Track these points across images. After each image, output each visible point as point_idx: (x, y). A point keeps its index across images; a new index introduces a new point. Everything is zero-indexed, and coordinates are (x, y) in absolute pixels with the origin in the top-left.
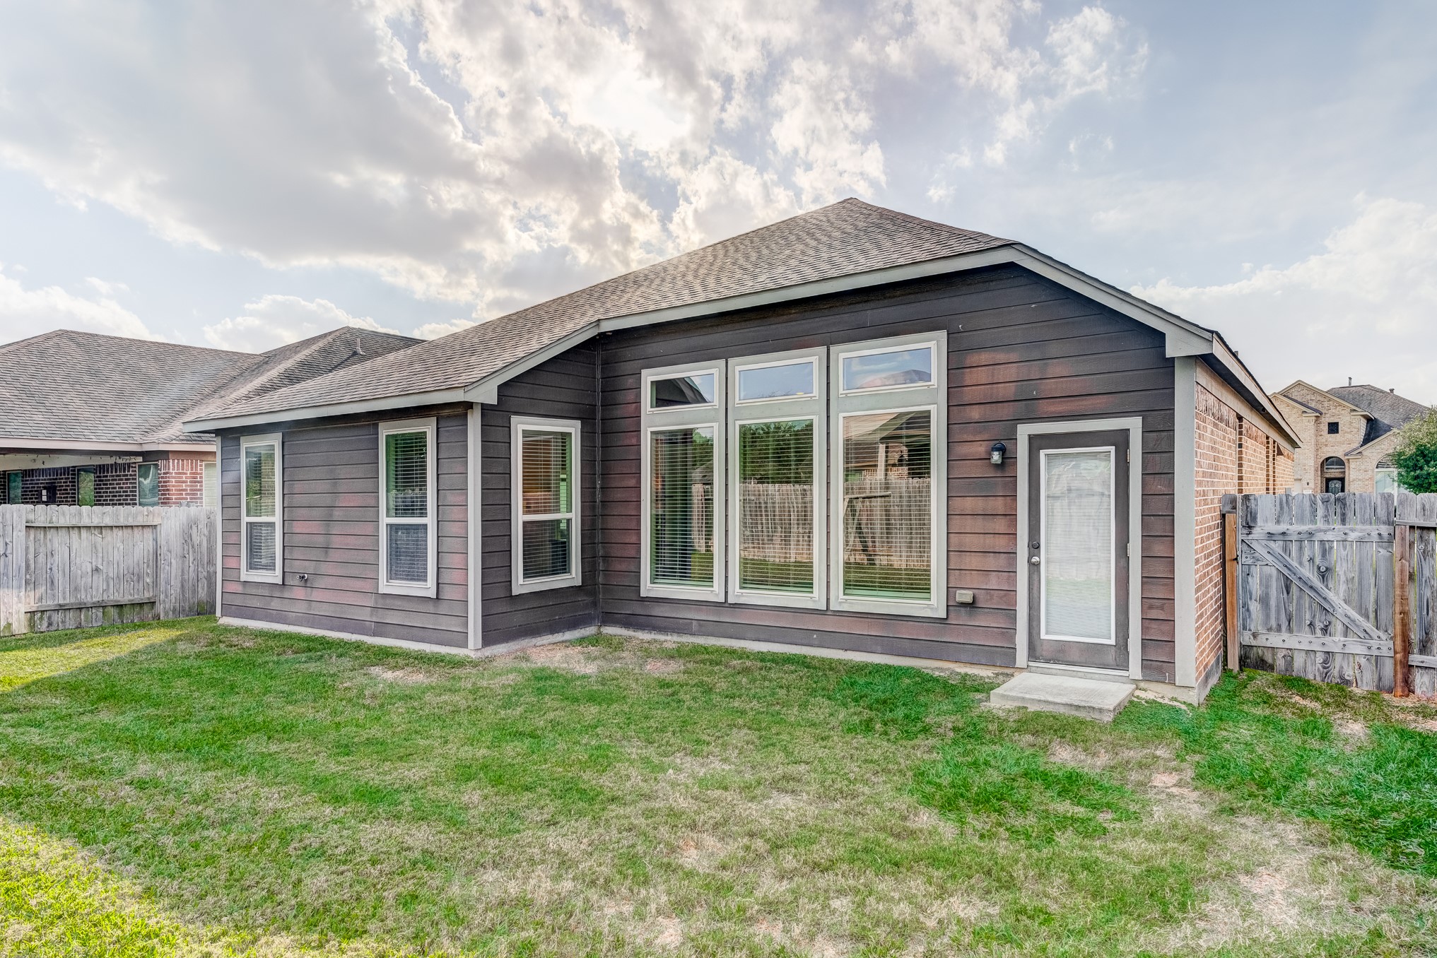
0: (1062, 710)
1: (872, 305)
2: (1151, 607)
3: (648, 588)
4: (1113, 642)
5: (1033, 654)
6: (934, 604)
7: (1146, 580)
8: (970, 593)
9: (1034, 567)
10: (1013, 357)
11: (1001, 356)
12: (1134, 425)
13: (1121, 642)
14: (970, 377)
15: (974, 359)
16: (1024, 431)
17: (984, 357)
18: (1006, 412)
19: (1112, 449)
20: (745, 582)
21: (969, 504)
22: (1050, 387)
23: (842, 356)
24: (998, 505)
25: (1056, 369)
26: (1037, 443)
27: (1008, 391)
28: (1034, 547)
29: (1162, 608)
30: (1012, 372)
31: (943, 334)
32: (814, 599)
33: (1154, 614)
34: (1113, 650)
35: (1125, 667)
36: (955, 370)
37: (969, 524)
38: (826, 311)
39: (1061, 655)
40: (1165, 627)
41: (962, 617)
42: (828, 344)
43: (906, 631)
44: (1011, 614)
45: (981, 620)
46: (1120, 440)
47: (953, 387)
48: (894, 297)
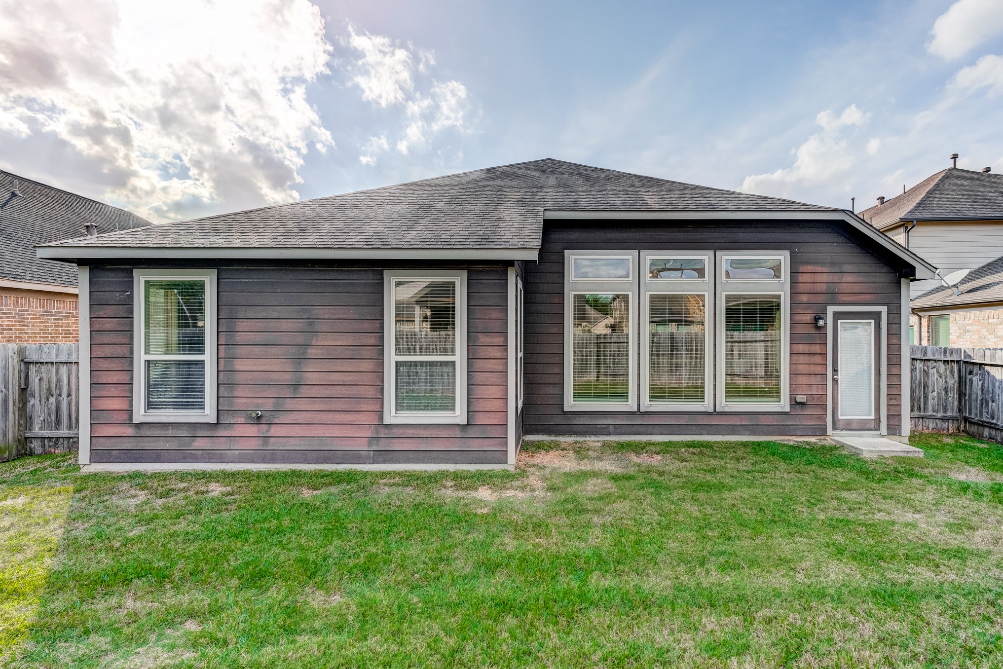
0: (901, 454)
1: (743, 230)
2: (891, 399)
3: (571, 403)
4: (873, 417)
5: (835, 428)
6: (783, 404)
7: (889, 386)
8: (805, 396)
9: (835, 381)
10: (825, 269)
11: (819, 269)
12: (883, 309)
13: (877, 417)
14: (802, 278)
15: (803, 268)
16: (831, 309)
17: (810, 268)
18: (821, 299)
19: (873, 321)
20: (653, 397)
21: (801, 348)
22: (844, 288)
23: (725, 258)
24: (817, 349)
25: (847, 278)
26: (837, 316)
27: (823, 288)
28: (835, 371)
29: (895, 399)
30: (824, 278)
31: (787, 253)
32: (706, 405)
33: (892, 402)
34: (873, 422)
35: (878, 428)
36: (794, 273)
37: (802, 359)
38: (713, 229)
39: (850, 427)
40: (897, 408)
41: (798, 411)
42: (715, 249)
43: (764, 421)
44: (824, 407)
45: (808, 412)
46: (876, 316)
47: (793, 283)
48: (758, 227)
